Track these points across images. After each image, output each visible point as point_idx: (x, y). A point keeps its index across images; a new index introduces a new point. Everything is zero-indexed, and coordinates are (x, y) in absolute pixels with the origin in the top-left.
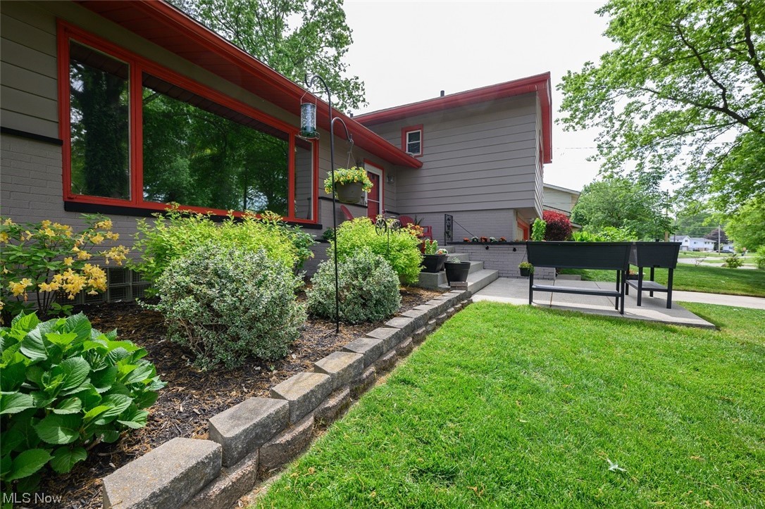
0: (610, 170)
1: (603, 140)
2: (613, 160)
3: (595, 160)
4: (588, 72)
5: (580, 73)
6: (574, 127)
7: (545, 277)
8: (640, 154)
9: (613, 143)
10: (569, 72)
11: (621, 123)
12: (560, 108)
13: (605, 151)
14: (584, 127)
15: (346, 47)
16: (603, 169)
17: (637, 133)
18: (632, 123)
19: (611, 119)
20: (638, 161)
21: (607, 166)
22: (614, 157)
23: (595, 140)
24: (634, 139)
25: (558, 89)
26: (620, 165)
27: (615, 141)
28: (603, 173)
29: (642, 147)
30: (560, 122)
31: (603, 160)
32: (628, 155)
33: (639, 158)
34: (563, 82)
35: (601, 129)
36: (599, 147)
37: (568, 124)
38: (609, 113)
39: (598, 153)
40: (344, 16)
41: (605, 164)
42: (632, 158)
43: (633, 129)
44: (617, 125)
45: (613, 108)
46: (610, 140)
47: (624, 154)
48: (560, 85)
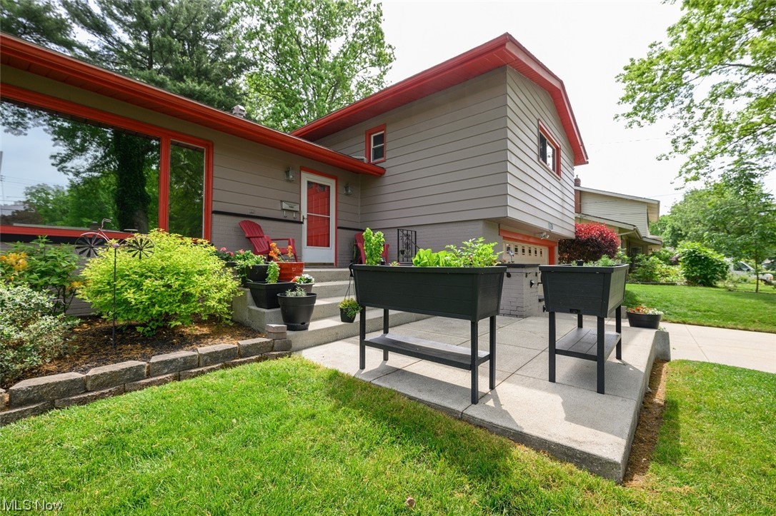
0: (694, 171)
1: (678, 134)
2: (698, 157)
3: (667, 159)
4: (655, 55)
5: (646, 58)
6: (639, 124)
7: (512, 313)
8: (738, 149)
9: (692, 137)
10: (632, 60)
11: (704, 111)
12: (619, 100)
13: (681, 147)
14: (652, 120)
15: (390, 65)
16: (684, 170)
17: (731, 122)
18: (721, 111)
19: (689, 108)
20: (736, 158)
21: (689, 167)
22: (700, 154)
23: (667, 134)
24: (727, 130)
25: (618, 80)
26: (709, 164)
27: (696, 134)
28: (684, 175)
29: (740, 139)
30: (621, 118)
31: (684, 158)
32: (719, 151)
33: (736, 153)
34: (626, 72)
35: (675, 121)
36: (674, 142)
37: (630, 120)
38: (687, 101)
39: (672, 149)
40: (382, 34)
41: (687, 164)
42: (726, 155)
43: (724, 118)
44: (699, 114)
45: (691, 94)
46: (688, 133)
47: (713, 149)
48: (620, 75)
